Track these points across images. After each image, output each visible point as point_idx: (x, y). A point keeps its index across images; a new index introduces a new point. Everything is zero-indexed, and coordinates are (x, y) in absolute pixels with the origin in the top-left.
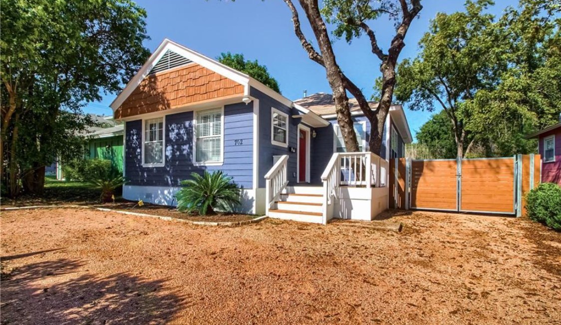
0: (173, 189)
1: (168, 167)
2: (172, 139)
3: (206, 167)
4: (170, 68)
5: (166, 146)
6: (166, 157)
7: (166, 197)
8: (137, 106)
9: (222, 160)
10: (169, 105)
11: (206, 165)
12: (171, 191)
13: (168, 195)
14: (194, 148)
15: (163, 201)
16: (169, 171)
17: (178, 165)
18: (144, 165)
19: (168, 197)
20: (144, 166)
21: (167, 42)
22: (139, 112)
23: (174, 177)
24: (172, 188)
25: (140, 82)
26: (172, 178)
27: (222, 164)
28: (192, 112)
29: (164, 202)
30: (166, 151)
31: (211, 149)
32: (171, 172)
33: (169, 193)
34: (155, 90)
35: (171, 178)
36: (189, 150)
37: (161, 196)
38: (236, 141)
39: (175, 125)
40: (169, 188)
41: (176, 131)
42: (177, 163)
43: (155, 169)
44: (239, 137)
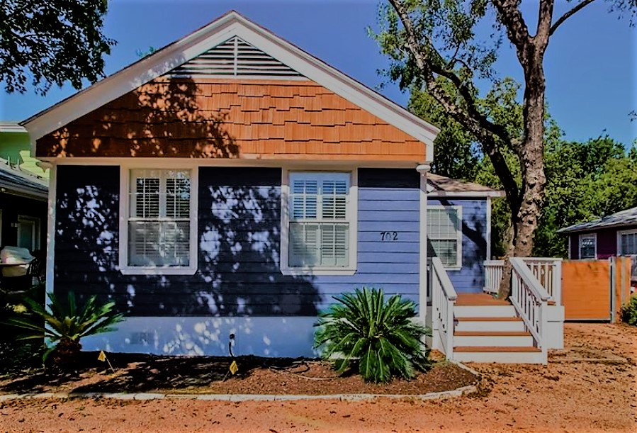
0: (224, 321)
1: (207, 274)
2: (222, 217)
3: (313, 277)
4: (238, 74)
5: (201, 231)
6: (202, 254)
7: (201, 339)
8: (130, 137)
9: (353, 265)
10: (235, 150)
11: (315, 273)
12: (216, 325)
13: (207, 333)
14: (284, 239)
15: (189, 346)
16: (211, 283)
17: (237, 272)
18: (124, 268)
19: (205, 337)
20: (124, 272)
21: (234, 20)
22: (133, 153)
23: (224, 295)
24: (220, 319)
25: (139, 84)
26: (221, 298)
27: (352, 273)
28: (278, 171)
29: (193, 349)
30: (199, 241)
31: (319, 244)
32: (215, 285)
33: (211, 329)
34: (191, 110)
35: (216, 298)
36: (268, 244)
37: (182, 338)
38: (384, 233)
39: (230, 190)
40: (213, 319)
41: (232, 202)
42: (236, 267)
43: (164, 279)
44: (390, 227)
